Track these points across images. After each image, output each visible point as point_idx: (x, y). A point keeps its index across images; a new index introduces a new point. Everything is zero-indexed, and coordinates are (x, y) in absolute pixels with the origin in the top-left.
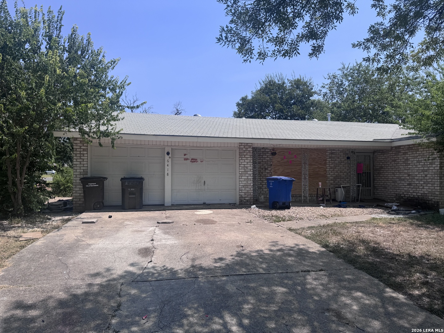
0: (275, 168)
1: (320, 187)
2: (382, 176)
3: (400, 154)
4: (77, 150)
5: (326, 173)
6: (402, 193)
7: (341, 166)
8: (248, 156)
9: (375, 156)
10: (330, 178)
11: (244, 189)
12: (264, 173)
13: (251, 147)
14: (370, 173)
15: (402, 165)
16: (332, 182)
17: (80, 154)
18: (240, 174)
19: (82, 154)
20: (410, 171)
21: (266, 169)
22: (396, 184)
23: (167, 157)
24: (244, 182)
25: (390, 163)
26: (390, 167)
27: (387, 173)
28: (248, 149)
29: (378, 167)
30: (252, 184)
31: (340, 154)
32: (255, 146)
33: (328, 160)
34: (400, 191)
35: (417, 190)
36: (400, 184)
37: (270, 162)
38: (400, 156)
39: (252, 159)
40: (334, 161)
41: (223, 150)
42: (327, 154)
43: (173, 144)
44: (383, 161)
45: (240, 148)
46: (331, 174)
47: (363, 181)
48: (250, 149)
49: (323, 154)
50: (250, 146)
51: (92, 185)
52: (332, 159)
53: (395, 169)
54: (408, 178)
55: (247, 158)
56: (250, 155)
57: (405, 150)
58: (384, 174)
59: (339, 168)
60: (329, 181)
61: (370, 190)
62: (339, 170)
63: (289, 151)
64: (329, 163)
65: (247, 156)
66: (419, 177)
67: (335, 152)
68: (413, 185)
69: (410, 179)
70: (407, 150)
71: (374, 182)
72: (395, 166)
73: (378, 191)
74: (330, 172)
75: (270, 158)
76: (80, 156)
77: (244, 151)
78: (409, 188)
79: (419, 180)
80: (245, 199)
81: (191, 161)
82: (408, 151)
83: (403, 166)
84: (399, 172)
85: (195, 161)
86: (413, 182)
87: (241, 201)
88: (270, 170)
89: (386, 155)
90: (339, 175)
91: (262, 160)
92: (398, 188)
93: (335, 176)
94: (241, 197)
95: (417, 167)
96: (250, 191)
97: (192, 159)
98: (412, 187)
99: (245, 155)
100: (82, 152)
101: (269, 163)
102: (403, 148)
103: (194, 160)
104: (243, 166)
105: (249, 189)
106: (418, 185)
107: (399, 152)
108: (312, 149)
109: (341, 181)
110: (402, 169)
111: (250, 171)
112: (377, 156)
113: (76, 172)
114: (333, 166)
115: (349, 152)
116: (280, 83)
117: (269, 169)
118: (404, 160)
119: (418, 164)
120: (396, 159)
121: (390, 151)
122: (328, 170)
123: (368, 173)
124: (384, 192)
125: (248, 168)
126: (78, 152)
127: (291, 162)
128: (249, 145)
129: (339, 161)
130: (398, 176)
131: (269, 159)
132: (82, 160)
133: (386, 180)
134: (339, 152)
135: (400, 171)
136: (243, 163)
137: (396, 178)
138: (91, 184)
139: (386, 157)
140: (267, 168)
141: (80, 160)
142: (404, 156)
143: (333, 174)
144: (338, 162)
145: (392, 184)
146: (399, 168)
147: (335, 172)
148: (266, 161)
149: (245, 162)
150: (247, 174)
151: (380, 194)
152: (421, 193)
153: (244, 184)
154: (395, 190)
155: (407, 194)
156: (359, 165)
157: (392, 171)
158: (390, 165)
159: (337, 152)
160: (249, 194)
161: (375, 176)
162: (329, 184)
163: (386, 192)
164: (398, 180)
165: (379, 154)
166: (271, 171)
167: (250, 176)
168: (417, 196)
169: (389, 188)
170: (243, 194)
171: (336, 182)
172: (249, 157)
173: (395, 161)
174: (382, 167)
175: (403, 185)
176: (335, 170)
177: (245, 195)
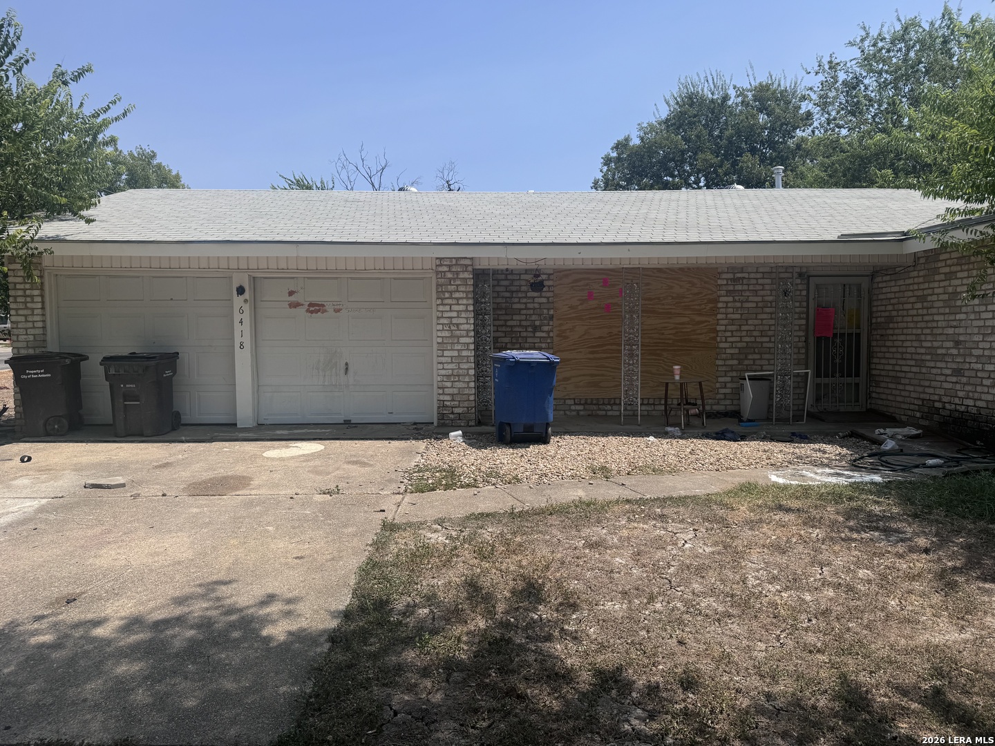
0: (561, 325)
1: (677, 377)
2: (889, 344)
3: (937, 278)
4: (18, 286)
5: (714, 339)
6: (936, 398)
7: (765, 316)
8: (461, 295)
9: (875, 286)
10: (728, 351)
11: (449, 384)
12: (529, 340)
13: (470, 269)
14: (858, 335)
15: (941, 311)
16: (735, 362)
17: (26, 296)
18: (438, 343)
19: (28, 296)
20: (961, 331)
21: (536, 329)
22: (924, 370)
23: (238, 301)
24: (451, 366)
25: (909, 306)
26: (909, 319)
27: (902, 338)
28: (461, 276)
29: (883, 320)
30: (472, 372)
31: (760, 281)
32: (484, 265)
33: (722, 299)
34: (931, 391)
35: (976, 392)
36: (934, 371)
37: (548, 309)
38: (936, 285)
39: (471, 302)
40: (742, 302)
41: (395, 279)
42: (720, 282)
43: (253, 265)
44: (895, 301)
45: (437, 273)
46: (730, 339)
47: (833, 359)
48: (466, 275)
49: (705, 283)
50: (466, 266)
51: (34, 374)
52: (737, 298)
53: (923, 325)
54: (955, 352)
55: (458, 299)
56: (467, 292)
57: (950, 266)
58: (895, 338)
59: (756, 322)
60: (725, 360)
61: (857, 385)
62: (757, 328)
63: (605, 277)
64: (727, 307)
65: (457, 295)
66: (984, 349)
67: (746, 275)
68: (967, 373)
69: (959, 355)
70: (957, 265)
71: (869, 363)
72: (923, 315)
73: (878, 390)
74: (729, 334)
75: (548, 298)
76: (26, 303)
77: (450, 279)
78: (957, 382)
79: (983, 360)
80: (452, 413)
81: (308, 311)
82: (959, 268)
83: (944, 314)
84: (932, 334)
85: (319, 311)
86: (967, 366)
87: (442, 416)
88: (548, 332)
89: (901, 282)
90: (755, 342)
91: (526, 303)
92: (927, 383)
93: (745, 344)
94: (442, 405)
95: (980, 319)
96: (467, 391)
97: (311, 305)
98: (964, 380)
99: (451, 292)
100: (28, 292)
101: (545, 311)
102: (946, 260)
103: (316, 308)
104: (445, 321)
105: (465, 385)
106: (979, 374)
107: (936, 271)
108: (672, 270)
109: (761, 359)
110: (940, 324)
111: (467, 336)
112: (880, 285)
113: (18, 341)
114: (738, 316)
115: (790, 275)
116: (715, 97)
117: (546, 328)
118: (946, 297)
119: (983, 308)
120: (926, 292)
121: (912, 268)
122: (723, 328)
123: (850, 335)
124: (894, 392)
125: (462, 327)
126: (20, 293)
127: (608, 307)
128: (462, 262)
129: (757, 302)
130: (929, 344)
131: (544, 300)
132: (29, 312)
133: (899, 356)
134: (759, 276)
135: (935, 331)
136: (446, 315)
137: (923, 351)
138: (32, 372)
139: (903, 288)
140: (540, 326)
141: (25, 312)
142: (947, 283)
143: (738, 339)
144: (754, 305)
145: (914, 369)
146: (933, 321)
147: (744, 333)
148: (537, 306)
149: (451, 311)
150: (458, 343)
151: (884, 397)
152: (987, 401)
153: (450, 372)
154: (920, 389)
155: (950, 403)
156: (823, 313)
157: (914, 331)
158: (911, 312)
159: (752, 276)
160: (465, 397)
161: (874, 343)
162: (724, 368)
163: (897, 392)
164: (928, 357)
165: (885, 278)
166: (551, 334)
167: (468, 349)
168: (974, 411)
169: (907, 381)
170: (448, 398)
171: (746, 362)
172: (462, 298)
173: (922, 299)
174: (890, 319)
175: (942, 374)
176: (744, 328)
177: (453, 400)
